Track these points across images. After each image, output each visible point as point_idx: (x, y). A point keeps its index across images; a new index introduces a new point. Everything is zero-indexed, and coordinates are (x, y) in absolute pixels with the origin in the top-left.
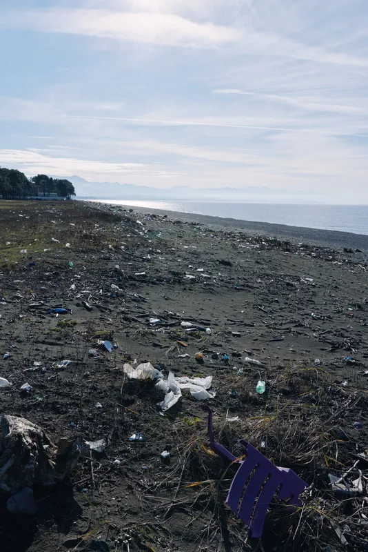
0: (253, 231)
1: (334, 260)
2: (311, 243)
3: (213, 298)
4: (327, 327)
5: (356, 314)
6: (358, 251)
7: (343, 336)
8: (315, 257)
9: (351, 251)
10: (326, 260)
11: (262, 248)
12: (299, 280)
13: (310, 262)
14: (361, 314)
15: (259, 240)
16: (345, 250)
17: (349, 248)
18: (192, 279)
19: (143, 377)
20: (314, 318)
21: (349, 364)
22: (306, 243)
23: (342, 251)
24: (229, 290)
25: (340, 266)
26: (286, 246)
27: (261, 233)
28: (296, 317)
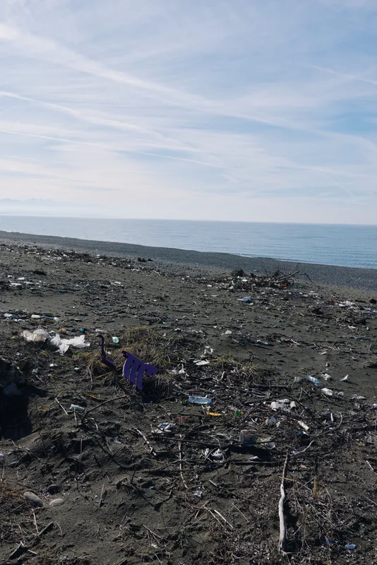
0: (47, 245)
1: (132, 267)
2: (109, 255)
3: (42, 299)
4: (142, 312)
5: (160, 303)
6: (149, 260)
7: (155, 316)
8: (116, 266)
9: (144, 261)
10: (126, 268)
11: (65, 260)
12: (109, 283)
13: (112, 270)
14: (163, 303)
15: (59, 253)
16: (139, 260)
17: (142, 258)
18: (18, 286)
19: (37, 340)
20: (131, 308)
22: (103, 255)
23: (136, 261)
24: (55, 293)
25: (138, 272)
26: (86, 257)
27: (56, 247)
28: (116, 308)
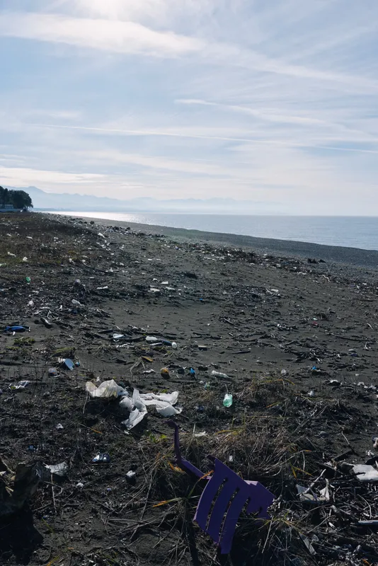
0: (219, 242)
1: (298, 270)
2: (276, 254)
3: (179, 311)
4: (293, 337)
5: (320, 324)
6: (321, 261)
7: (308, 346)
8: (280, 268)
9: (314, 262)
10: (291, 271)
11: (227, 260)
12: (264, 291)
13: (275, 273)
14: (326, 324)
15: (224, 252)
16: (309, 261)
17: (313, 259)
18: (157, 293)
19: (107, 396)
20: (280, 329)
21: (315, 373)
22: (270, 254)
23: (306, 262)
24: (195, 302)
25: (305, 276)
26: (252, 257)
27: (226, 245)
28: (261, 328)
